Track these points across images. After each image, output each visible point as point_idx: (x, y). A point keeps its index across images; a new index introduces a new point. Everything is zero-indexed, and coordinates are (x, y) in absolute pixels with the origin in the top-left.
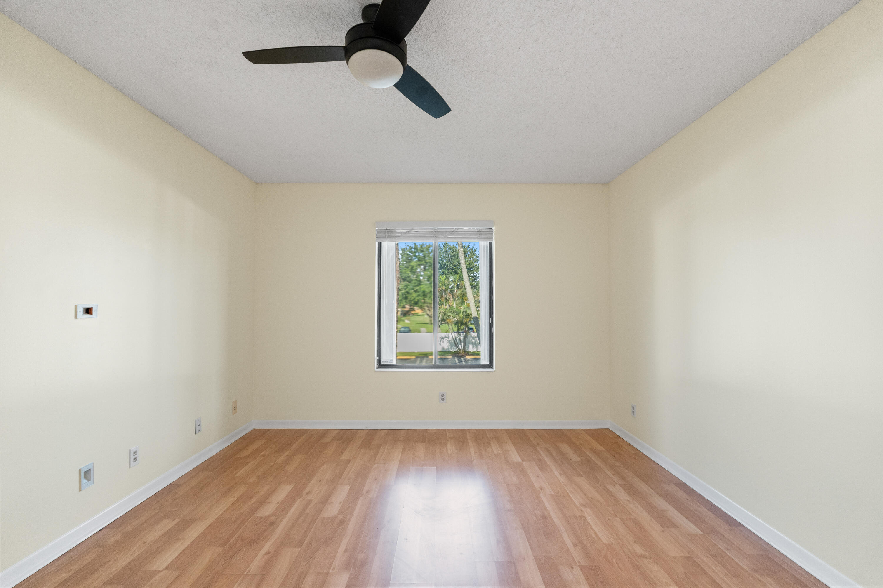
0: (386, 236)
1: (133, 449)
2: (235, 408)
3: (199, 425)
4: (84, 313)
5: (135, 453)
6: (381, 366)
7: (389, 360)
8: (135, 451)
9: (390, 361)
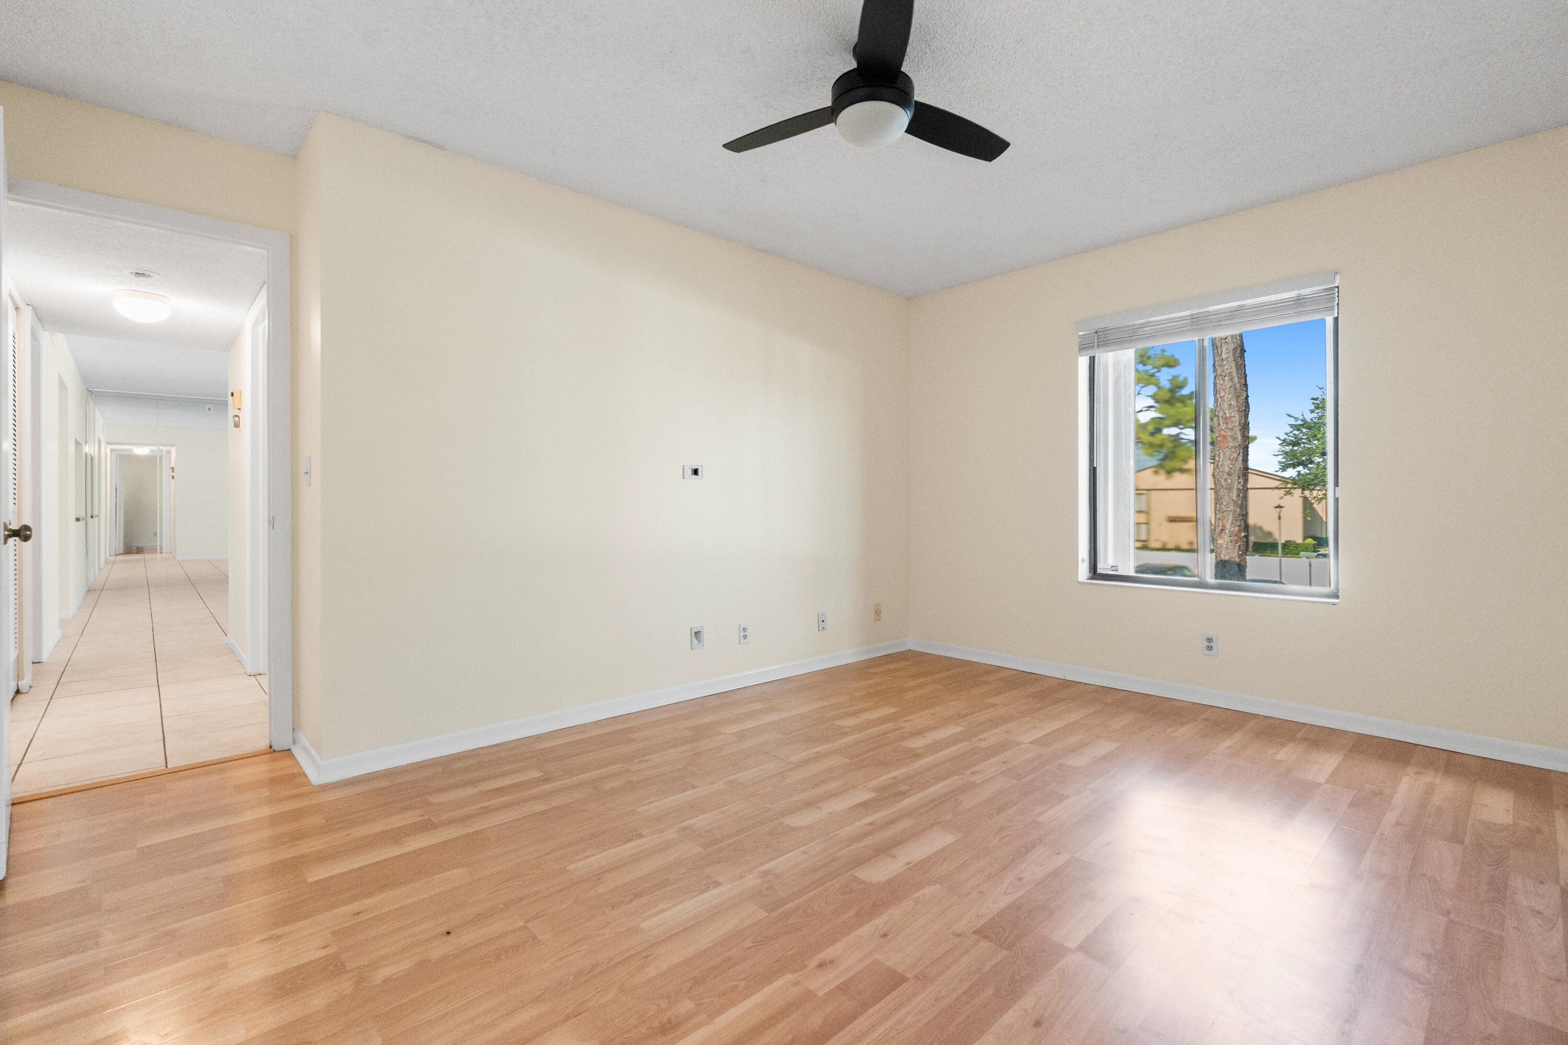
0: (1096, 344)
1: (743, 625)
2: (878, 613)
3: (823, 621)
4: (692, 474)
5: (745, 629)
6: (1094, 573)
7: (1112, 567)
8: (744, 627)
9: (1113, 569)
